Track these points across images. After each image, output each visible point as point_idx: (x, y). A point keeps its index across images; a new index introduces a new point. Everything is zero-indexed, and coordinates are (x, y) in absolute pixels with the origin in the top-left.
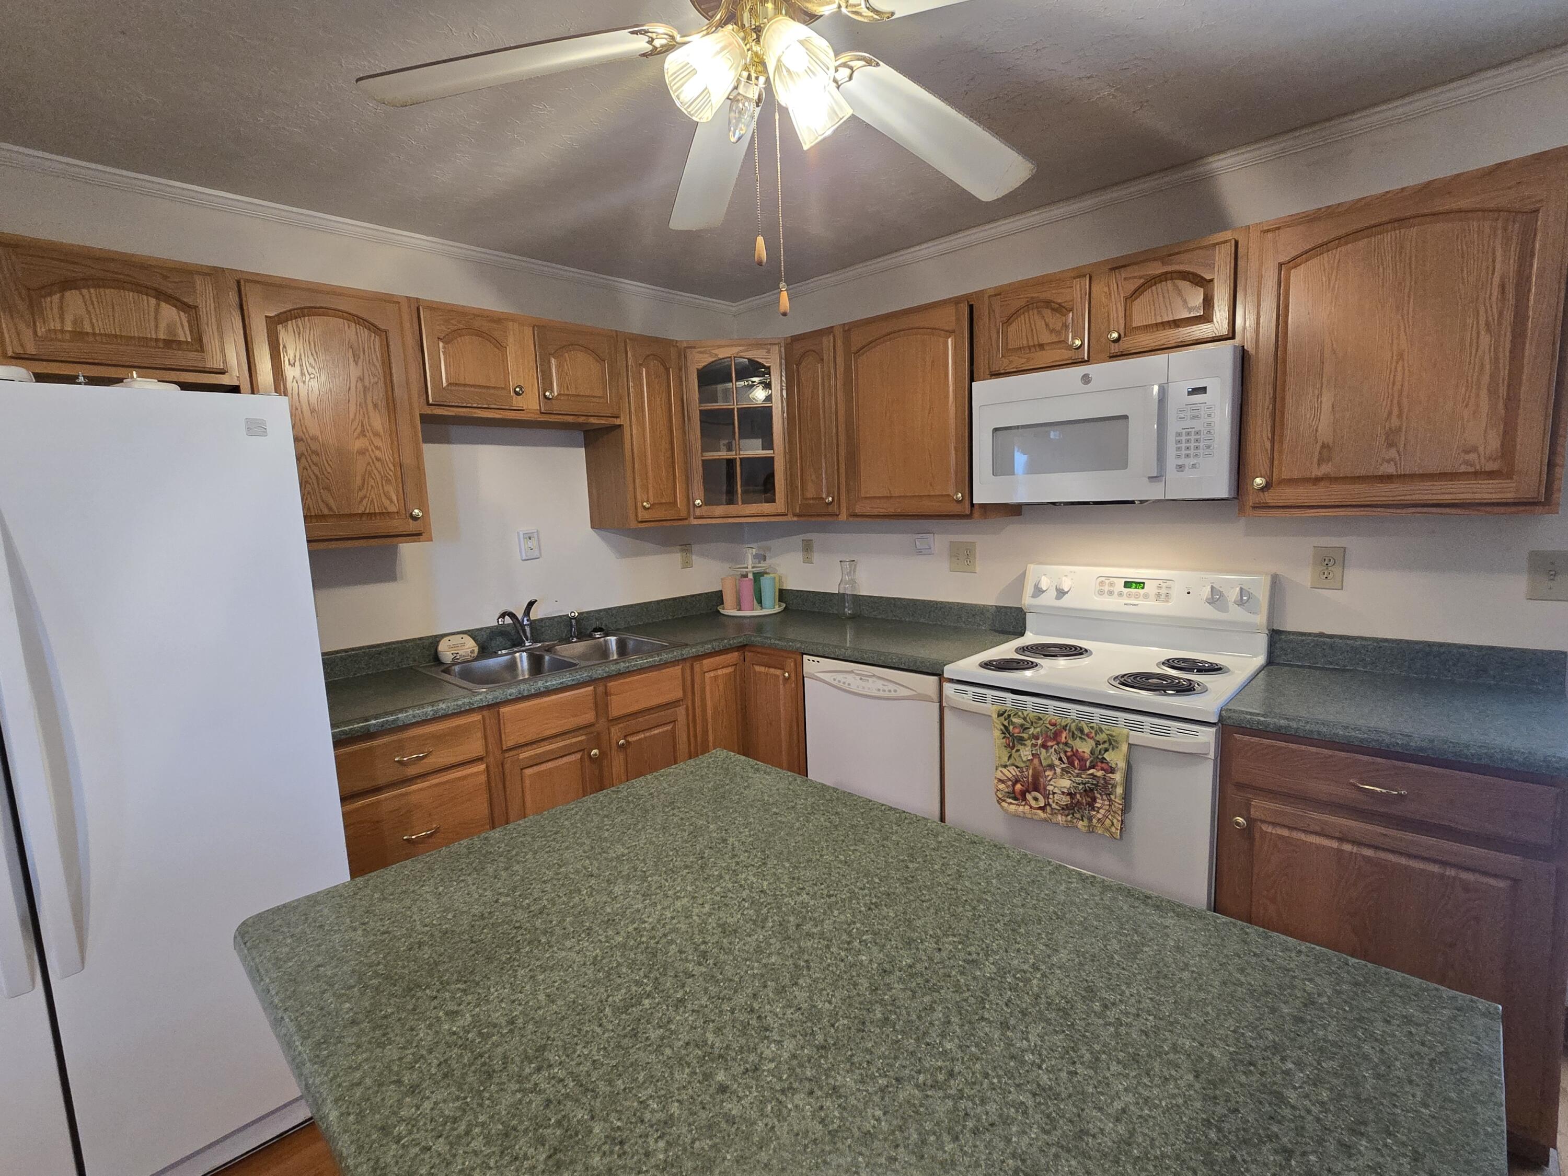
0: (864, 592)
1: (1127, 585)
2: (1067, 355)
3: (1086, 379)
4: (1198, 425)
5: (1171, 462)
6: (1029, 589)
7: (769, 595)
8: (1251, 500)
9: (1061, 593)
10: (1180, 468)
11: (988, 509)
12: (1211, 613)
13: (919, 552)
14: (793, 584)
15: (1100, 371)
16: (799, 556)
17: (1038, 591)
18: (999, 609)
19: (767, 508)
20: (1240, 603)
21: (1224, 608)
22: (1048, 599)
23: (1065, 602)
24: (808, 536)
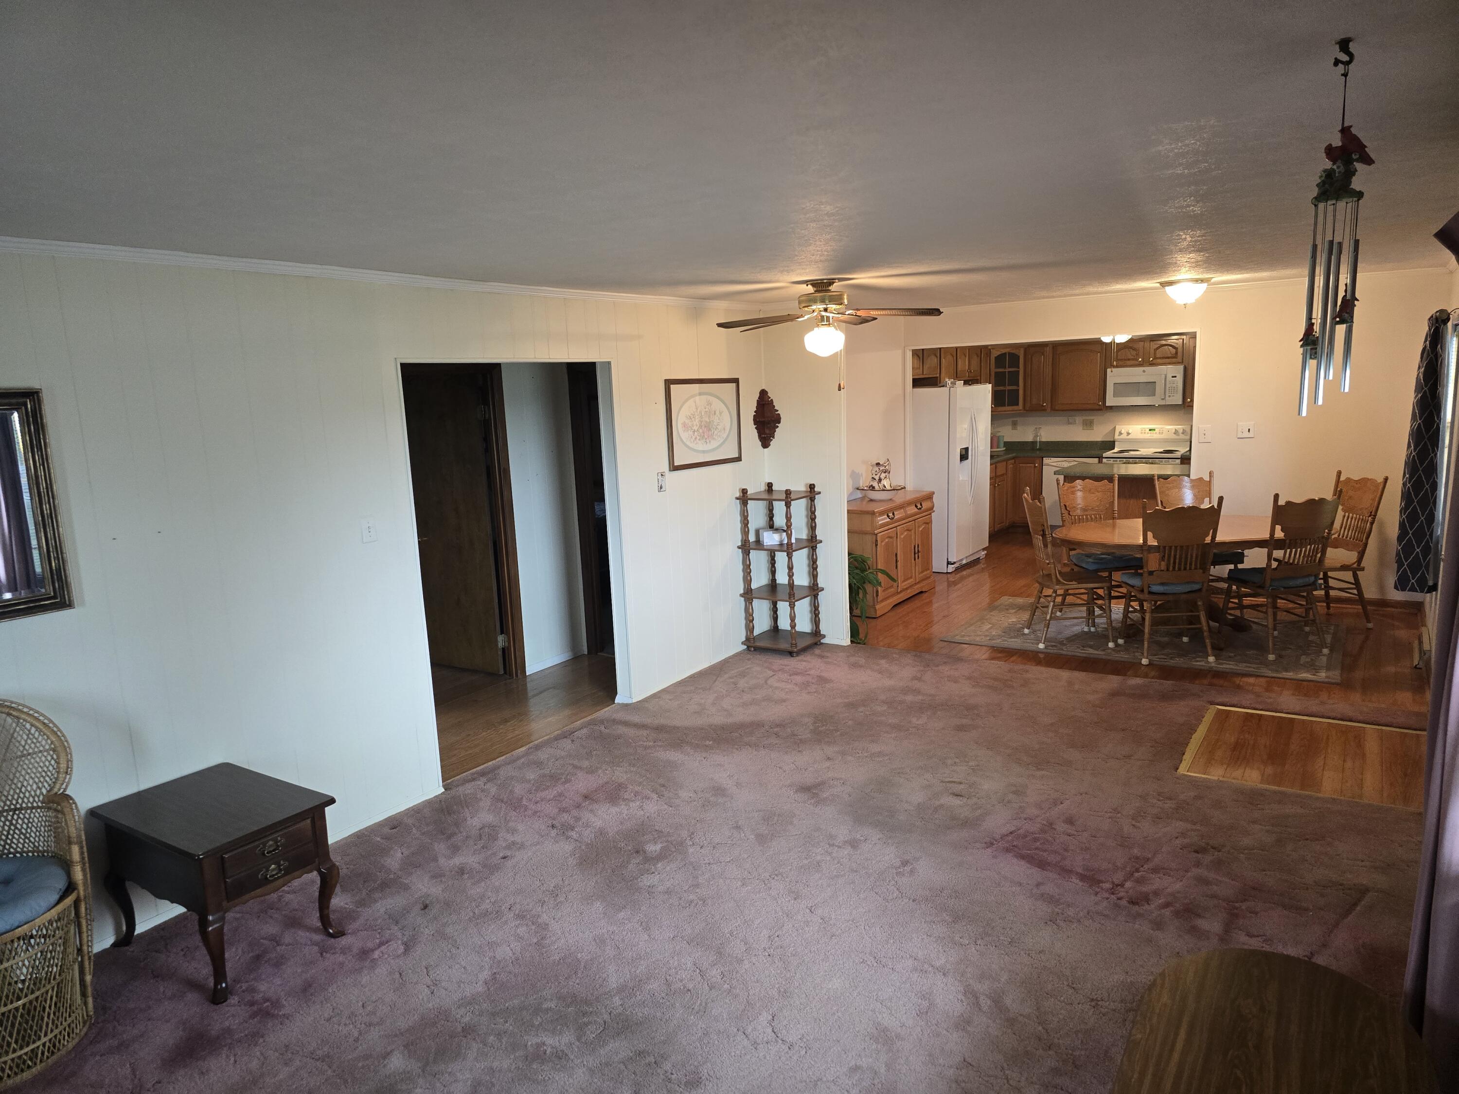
0: (1043, 440)
1: (1150, 430)
2: (1137, 363)
3: (1144, 371)
4: (1174, 385)
5: (1167, 395)
6: (1117, 433)
7: (1002, 444)
8: (1187, 404)
9: (1128, 434)
10: (1170, 396)
11: (1111, 408)
12: (1175, 437)
13: (1069, 423)
14: (1007, 439)
15: (1149, 369)
16: (1010, 427)
17: (1120, 433)
18: (1103, 442)
19: (1015, 408)
20: (1183, 433)
21: (1178, 435)
22: (1124, 436)
23: (1129, 437)
24: (1015, 419)
